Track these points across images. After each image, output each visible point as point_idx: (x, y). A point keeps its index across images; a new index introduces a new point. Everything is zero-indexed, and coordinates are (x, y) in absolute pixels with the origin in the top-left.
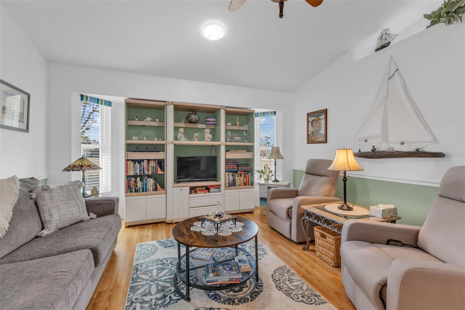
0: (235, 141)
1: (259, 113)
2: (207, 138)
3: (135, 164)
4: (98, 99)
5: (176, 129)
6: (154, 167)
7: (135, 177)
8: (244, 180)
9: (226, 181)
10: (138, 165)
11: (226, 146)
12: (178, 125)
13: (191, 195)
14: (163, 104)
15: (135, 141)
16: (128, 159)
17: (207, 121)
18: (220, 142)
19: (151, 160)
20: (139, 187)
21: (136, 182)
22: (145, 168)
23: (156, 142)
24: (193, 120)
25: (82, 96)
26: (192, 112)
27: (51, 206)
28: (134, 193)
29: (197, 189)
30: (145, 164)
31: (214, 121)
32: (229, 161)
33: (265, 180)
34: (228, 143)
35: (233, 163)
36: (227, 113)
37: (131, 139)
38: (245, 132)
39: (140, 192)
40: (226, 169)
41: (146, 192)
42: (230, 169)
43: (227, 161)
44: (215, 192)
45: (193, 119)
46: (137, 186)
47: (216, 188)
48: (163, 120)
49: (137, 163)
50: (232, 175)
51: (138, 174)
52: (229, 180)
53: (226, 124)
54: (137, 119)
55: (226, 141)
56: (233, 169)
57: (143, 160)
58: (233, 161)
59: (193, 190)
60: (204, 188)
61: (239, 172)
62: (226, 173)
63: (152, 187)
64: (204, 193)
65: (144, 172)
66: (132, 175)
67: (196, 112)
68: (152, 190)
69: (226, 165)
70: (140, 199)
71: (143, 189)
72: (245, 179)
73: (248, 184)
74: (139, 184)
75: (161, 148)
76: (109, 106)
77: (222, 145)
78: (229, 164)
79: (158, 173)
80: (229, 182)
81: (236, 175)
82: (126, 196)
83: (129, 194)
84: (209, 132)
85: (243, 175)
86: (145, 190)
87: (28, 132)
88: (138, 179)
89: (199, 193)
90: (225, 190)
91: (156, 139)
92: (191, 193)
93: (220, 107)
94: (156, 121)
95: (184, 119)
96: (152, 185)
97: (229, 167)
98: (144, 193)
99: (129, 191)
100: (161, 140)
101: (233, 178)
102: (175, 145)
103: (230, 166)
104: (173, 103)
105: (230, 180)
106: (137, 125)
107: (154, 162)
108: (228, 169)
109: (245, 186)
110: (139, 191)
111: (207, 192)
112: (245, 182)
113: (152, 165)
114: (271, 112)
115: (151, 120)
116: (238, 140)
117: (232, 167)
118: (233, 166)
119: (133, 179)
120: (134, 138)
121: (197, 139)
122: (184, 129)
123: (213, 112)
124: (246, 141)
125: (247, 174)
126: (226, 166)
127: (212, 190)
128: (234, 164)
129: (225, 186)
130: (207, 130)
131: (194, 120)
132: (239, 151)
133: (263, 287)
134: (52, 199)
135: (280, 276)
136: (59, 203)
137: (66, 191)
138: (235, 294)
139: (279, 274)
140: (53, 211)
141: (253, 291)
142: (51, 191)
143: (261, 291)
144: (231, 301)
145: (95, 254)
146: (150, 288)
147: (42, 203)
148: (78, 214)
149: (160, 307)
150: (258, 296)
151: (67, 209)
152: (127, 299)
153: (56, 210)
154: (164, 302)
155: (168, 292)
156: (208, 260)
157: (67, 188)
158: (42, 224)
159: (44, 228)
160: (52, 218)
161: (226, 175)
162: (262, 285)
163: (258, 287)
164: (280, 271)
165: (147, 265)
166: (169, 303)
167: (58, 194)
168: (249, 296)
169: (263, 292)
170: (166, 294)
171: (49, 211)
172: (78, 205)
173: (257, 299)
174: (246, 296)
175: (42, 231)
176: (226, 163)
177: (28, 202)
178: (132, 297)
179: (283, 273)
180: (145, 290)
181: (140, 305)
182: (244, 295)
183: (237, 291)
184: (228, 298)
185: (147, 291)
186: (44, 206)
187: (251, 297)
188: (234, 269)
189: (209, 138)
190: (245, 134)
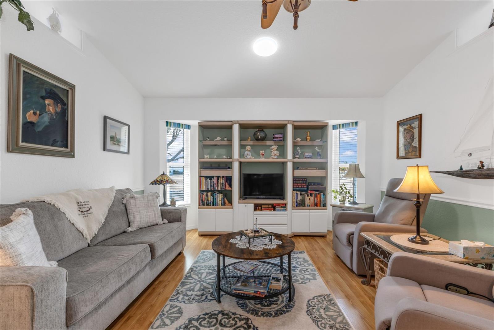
0: (306, 158)
1: (337, 125)
2: (274, 155)
3: (207, 180)
4: (180, 124)
5: (242, 147)
6: (223, 183)
7: (207, 191)
8: (315, 200)
9: (294, 200)
10: (209, 181)
11: (294, 163)
12: (244, 143)
13: (255, 212)
14: (230, 123)
15: (207, 159)
16: (201, 175)
17: (274, 138)
18: (286, 158)
19: (220, 177)
20: (210, 201)
21: (207, 196)
22: (215, 184)
23: (225, 159)
24: (259, 138)
25: (167, 122)
26: (259, 129)
28: (205, 206)
29: (263, 206)
30: (215, 180)
31: (281, 138)
32: (297, 180)
33: (340, 201)
34: (296, 160)
35: (302, 181)
36: (296, 128)
37: (204, 158)
38: (317, 147)
39: (211, 205)
40: (293, 187)
41: (216, 206)
42: (298, 187)
43: (295, 179)
44: (281, 211)
45: (259, 137)
46: (208, 200)
47: (281, 207)
48: (230, 139)
49: (208, 179)
50: (301, 194)
51: (210, 189)
52: (296, 199)
54: (208, 140)
56: (301, 187)
57: (213, 177)
58: (301, 179)
59: (258, 207)
60: (271, 206)
61: (309, 192)
62: (294, 192)
63: (220, 202)
64: (269, 211)
65: (214, 188)
66: (205, 190)
67: (263, 129)
68: (220, 204)
69: (294, 183)
70: (211, 212)
71: (213, 202)
72: (316, 199)
73: (319, 204)
74: (210, 198)
75: (228, 166)
76: (188, 129)
77: (288, 162)
78: (297, 182)
79: (226, 189)
80: (297, 201)
81: (305, 195)
82: (199, 208)
83: (202, 206)
84: (275, 149)
85: (313, 195)
86: (214, 204)
87: (129, 154)
88: (209, 194)
89: (264, 210)
90: (292, 209)
91: (225, 157)
92: (255, 210)
93: (287, 122)
94: (224, 140)
95: (250, 137)
96: (221, 199)
97: (297, 185)
98: (214, 206)
99: (202, 204)
100: (229, 158)
101: (302, 197)
102: (241, 163)
103: (298, 184)
104: (239, 122)
105: (298, 199)
106: (211, 145)
107: (223, 178)
108: (296, 187)
109: (316, 207)
110: (210, 204)
111: (272, 210)
112: (316, 202)
113: (221, 181)
114: (352, 123)
115: (221, 139)
116: (309, 157)
117: (301, 185)
118: (302, 184)
119: (205, 194)
120: (206, 156)
121: (263, 156)
122: (251, 147)
123: (281, 127)
124: (318, 157)
125: (319, 194)
126: (294, 184)
127: (277, 209)
128: (303, 182)
129: (293, 206)
130: (273, 147)
132: (309, 168)
133: (293, 308)
134: (136, 205)
135: (317, 303)
136: (140, 209)
137: (147, 199)
138: (262, 307)
139: (317, 301)
140: (136, 214)
141: (280, 309)
142: (136, 199)
143: (288, 311)
144: (254, 312)
145: (152, 248)
146: (195, 286)
147: (128, 207)
148: (154, 219)
149: (196, 301)
150: (283, 315)
151: (146, 214)
152: (175, 290)
153: (138, 214)
154: (201, 298)
155: (207, 292)
156: (247, 272)
157: (147, 198)
158: (129, 223)
159: (129, 226)
160: (135, 219)
161: (294, 194)
162: (292, 306)
163: (288, 307)
164: (321, 298)
165: (201, 268)
166: (204, 300)
167: (141, 202)
168: (274, 312)
169: (290, 313)
170: (205, 293)
171: (133, 213)
172: (154, 212)
173: (281, 316)
174: (271, 311)
175: (128, 228)
176: (294, 180)
177: (120, 206)
178: (180, 289)
179: (323, 301)
180: (191, 287)
181: (182, 296)
182: (270, 310)
183: (265, 306)
184: (254, 309)
185: (192, 287)
186: (130, 210)
187: (275, 314)
188: (263, 284)
189: (275, 155)
190: (317, 149)
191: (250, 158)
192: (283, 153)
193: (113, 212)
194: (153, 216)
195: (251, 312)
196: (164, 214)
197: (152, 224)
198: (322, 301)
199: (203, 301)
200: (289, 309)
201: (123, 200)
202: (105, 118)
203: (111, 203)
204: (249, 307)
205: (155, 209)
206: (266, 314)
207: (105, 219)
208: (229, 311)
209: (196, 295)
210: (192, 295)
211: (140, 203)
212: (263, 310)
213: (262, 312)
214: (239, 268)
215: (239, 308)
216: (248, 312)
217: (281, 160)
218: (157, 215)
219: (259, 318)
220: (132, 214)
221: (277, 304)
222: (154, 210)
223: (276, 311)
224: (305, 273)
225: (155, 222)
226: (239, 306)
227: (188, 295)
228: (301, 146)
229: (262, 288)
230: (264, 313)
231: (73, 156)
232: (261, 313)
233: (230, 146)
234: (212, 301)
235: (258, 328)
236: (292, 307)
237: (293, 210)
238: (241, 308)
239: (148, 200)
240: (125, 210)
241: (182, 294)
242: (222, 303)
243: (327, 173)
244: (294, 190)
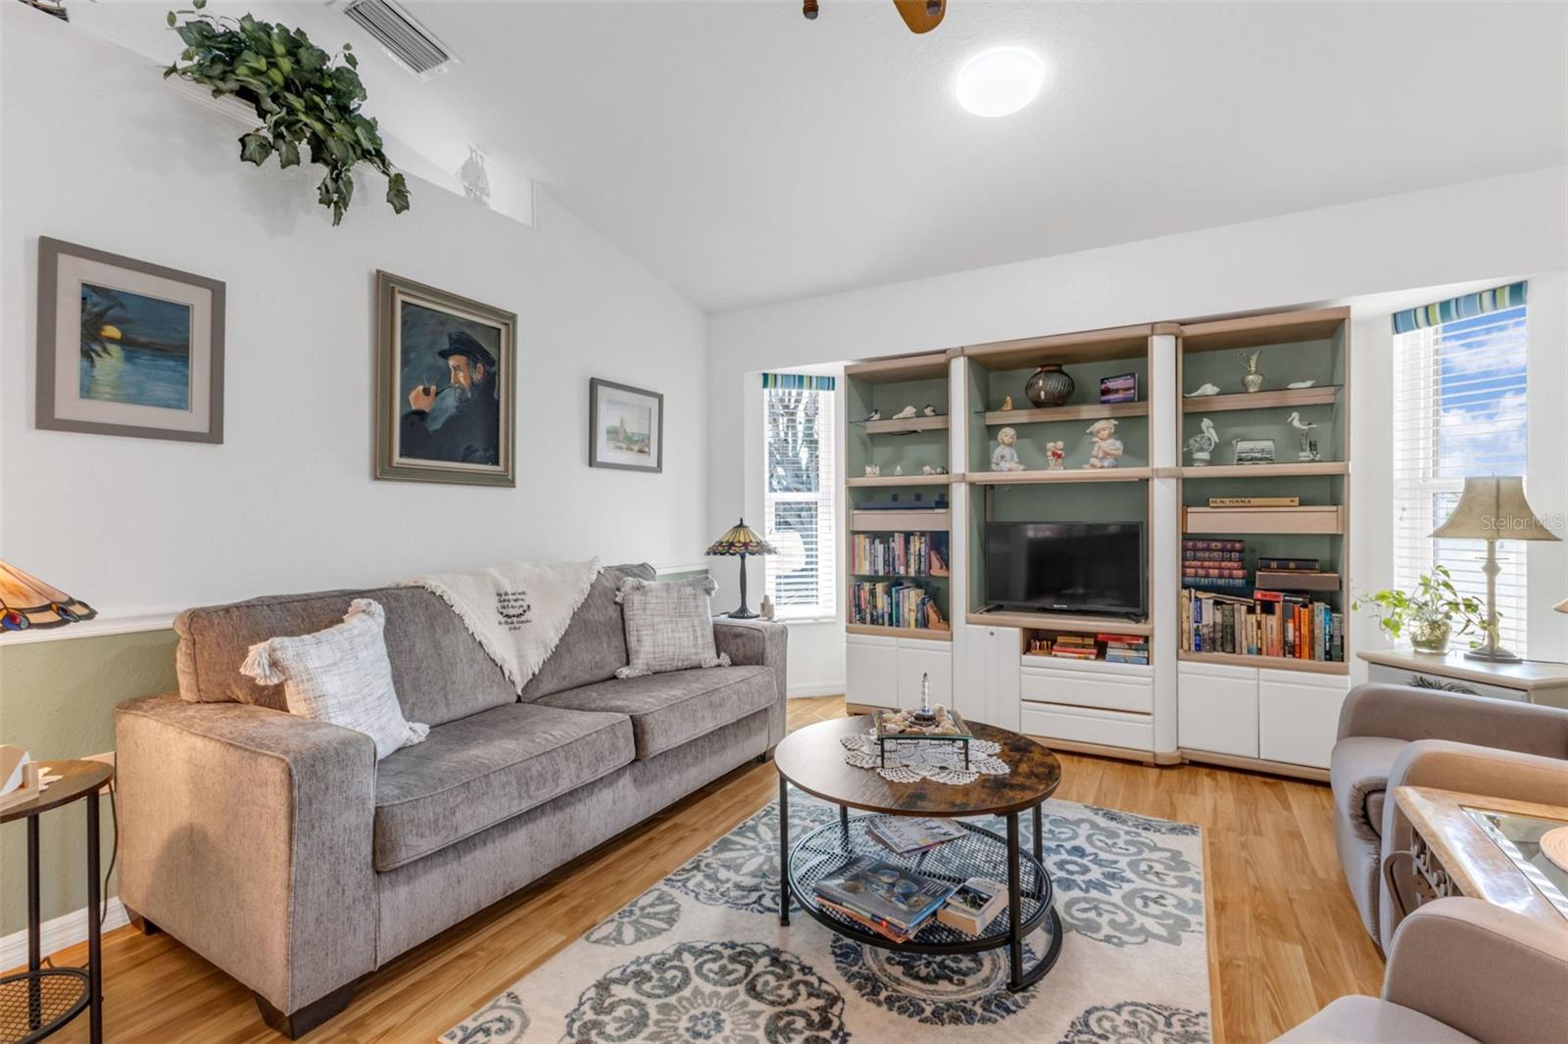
0: (1242, 461)
1: (1415, 310)
2: (1101, 455)
3: (874, 543)
4: (801, 378)
6: (923, 554)
7: (873, 579)
8: (1284, 631)
9: (1185, 626)
10: (880, 548)
12: (993, 418)
13: (1029, 658)
14: (941, 359)
15: (873, 477)
16: (855, 529)
17: (1103, 392)
18: (1147, 465)
19: (912, 533)
20: (880, 611)
21: (873, 593)
22: (897, 557)
23: (928, 477)
24: (1043, 397)
25: (766, 376)
26: (1042, 366)
27: (641, 622)
28: (868, 626)
29: (1060, 639)
30: (897, 544)
31: (1129, 389)
32: (1200, 545)
33: (1416, 643)
35: (1222, 550)
36: (1194, 346)
37: (863, 474)
38: (1295, 415)
39: (883, 624)
40: (1184, 575)
41: (898, 626)
42: (1207, 576)
43: (1190, 544)
44: (1126, 662)
45: (1042, 393)
46: (875, 607)
47: (1130, 647)
49: (877, 541)
50: (1217, 603)
51: (881, 573)
52: (1196, 622)
54: (877, 417)
55: (1187, 460)
56: (1221, 576)
57: (891, 534)
58: (1219, 545)
59: (1036, 641)
60: (1091, 641)
61: (1258, 595)
62: (1186, 592)
63: (913, 615)
64: (1080, 658)
65: (894, 569)
66: (868, 574)
67: (1060, 366)
68: (913, 623)
69: (1184, 559)
70: (883, 645)
71: (891, 615)
72: (1290, 626)
73: (1306, 650)
74: (882, 602)
75: (940, 499)
76: (829, 389)
77: (1156, 480)
78: (1199, 554)
79: (932, 573)
80: (1197, 629)
81: (1237, 606)
82: (848, 630)
83: (859, 625)
84: (1105, 433)
85: (1278, 608)
86: (894, 620)
87: (660, 471)
88: (880, 587)
89: (1059, 654)
90: (1178, 659)
91: (927, 469)
92: (1027, 649)
93: (1146, 331)
94: (925, 416)
95: (1008, 398)
96: (914, 607)
97: (1202, 567)
98: (894, 628)
99: (858, 617)
100: (940, 474)
101: (1224, 615)
103: (1206, 564)
104: (966, 352)
105: (1204, 623)
106: (891, 433)
107: (923, 539)
108: (1196, 575)
109: (1289, 659)
110: (880, 621)
111: (1093, 657)
112: (1290, 637)
113: (917, 548)
114: (1494, 291)
115: (916, 413)
116: (1259, 455)
117: (1220, 568)
118: (1223, 564)
119: (867, 586)
120: (868, 469)
121: (1060, 460)
122: (1016, 430)
124: (1302, 454)
125: (1305, 606)
126: (1187, 563)
127: (1110, 652)
128: (1227, 555)
129: (1180, 646)
130: (1099, 425)
131: (1046, 393)
132: (1254, 501)
133: (1012, 1015)
134: (645, 609)
135: (1125, 1029)
136: (657, 619)
137: (676, 596)
138: (907, 980)
139: (1127, 1021)
140: (644, 632)
141: (962, 1004)
142: (647, 592)
143: (983, 1020)
144: (869, 986)
145: (639, 730)
146: (750, 859)
147: (628, 613)
148: (693, 651)
149: (727, 902)
150: (961, 1025)
151: (670, 635)
152: (695, 857)
153: (649, 632)
154: (743, 897)
155: (770, 884)
156: (899, 851)
157: (679, 591)
158: (628, 655)
159: (628, 663)
160: (641, 646)
161: (1185, 601)
162: (1013, 1008)
163: (993, 1007)
164: (1151, 1017)
165: (797, 811)
166: (748, 904)
167: (659, 600)
168: (933, 1006)
169: (989, 1026)
170: (763, 885)
171: (637, 630)
172: (694, 631)
173: (949, 1028)
174: (924, 1000)
175: (622, 669)
176: (1185, 549)
177: (606, 608)
178: (707, 858)
179: (1154, 1028)
180: (738, 858)
181: (702, 878)
182: (925, 996)
183: (917, 977)
184: (873, 974)
185: (739, 861)
186: (630, 620)
187: (933, 1013)
188: (916, 899)
189: (1106, 454)
190: (1296, 423)
191: (1008, 468)
193: (585, 621)
194: (691, 643)
195: (860, 982)
196: (722, 638)
197: (687, 664)
198: (1147, 1028)
199: (745, 907)
200: (998, 1014)
201: (617, 593)
202: (594, 384)
203: (580, 599)
204: (864, 965)
205: (696, 622)
206: (903, 1003)
207: (561, 640)
208: (797, 958)
209: (738, 886)
210: (728, 881)
211: (658, 603)
212: (900, 988)
213: (894, 994)
214: (883, 833)
215: (833, 956)
216: (850, 977)
217: (1127, 472)
218: (700, 641)
219: (872, 1006)
220: (635, 633)
221: (963, 983)
222: (693, 626)
223: (942, 1005)
224: (1145, 910)
225: (694, 660)
226: (834, 953)
227: (716, 880)
229: (901, 910)
230: (899, 999)
231: (511, 483)
232: (890, 993)
233: (939, 435)
234: (767, 913)
235: (847, 1038)
236: (1008, 1011)
237: (1181, 663)
238: (838, 959)
239: (679, 598)
240: (620, 621)
241: (704, 871)
242: (792, 929)
243: (1344, 521)
244: (1185, 586)
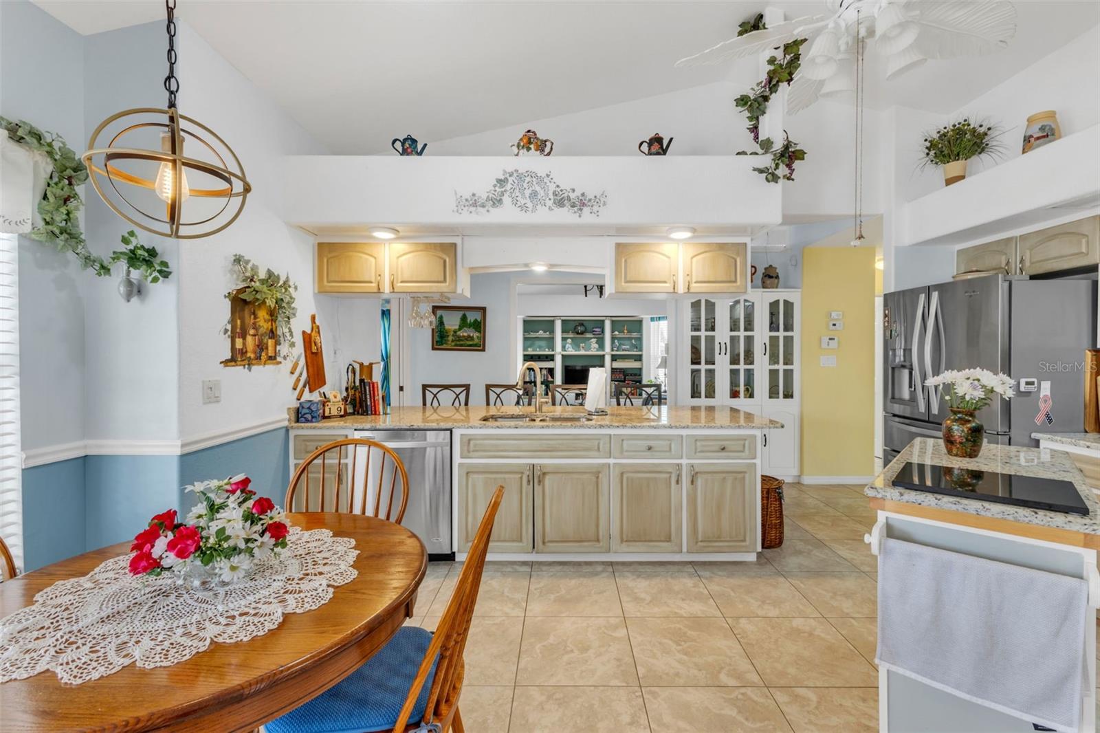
0: (623, 350)
2: (593, 348)
5: (564, 339)
6: (546, 374)
9: (612, 390)
10: (532, 373)
11: (612, 355)
12: (566, 335)
14: (553, 318)
15: (530, 352)
16: (525, 367)
17: (593, 332)
18: (605, 352)
19: (542, 368)
23: (547, 352)
26: (579, 324)
30: (538, 371)
31: (599, 332)
34: (614, 353)
36: (613, 322)
37: (528, 351)
38: (632, 340)
40: (611, 378)
42: (616, 378)
45: (580, 331)
48: (552, 331)
49: (531, 371)
51: (533, 380)
53: (613, 332)
54: (531, 333)
55: (612, 350)
56: (619, 378)
61: (626, 382)
67: (583, 324)
72: (632, 388)
73: (635, 394)
75: (551, 358)
77: (606, 355)
78: (614, 373)
79: (548, 379)
84: (594, 342)
85: (630, 385)
91: (547, 350)
93: (605, 317)
94: (547, 333)
95: (571, 331)
100: (551, 351)
102: (563, 355)
103: (616, 375)
104: (562, 317)
106: (532, 337)
107: (546, 370)
113: (544, 373)
115: (544, 333)
116: (626, 349)
118: (619, 375)
120: (529, 349)
121: (583, 349)
122: (571, 340)
123: (601, 324)
124: (634, 349)
125: (635, 384)
126: (612, 375)
130: (593, 340)
132: (627, 360)
161: (612, 384)
176: (612, 372)
189: (595, 348)
190: (633, 342)
191: (571, 351)
192: (602, 347)
217: (601, 353)
228: (619, 339)
233: (551, 340)
243: (642, 364)
244: (612, 381)
